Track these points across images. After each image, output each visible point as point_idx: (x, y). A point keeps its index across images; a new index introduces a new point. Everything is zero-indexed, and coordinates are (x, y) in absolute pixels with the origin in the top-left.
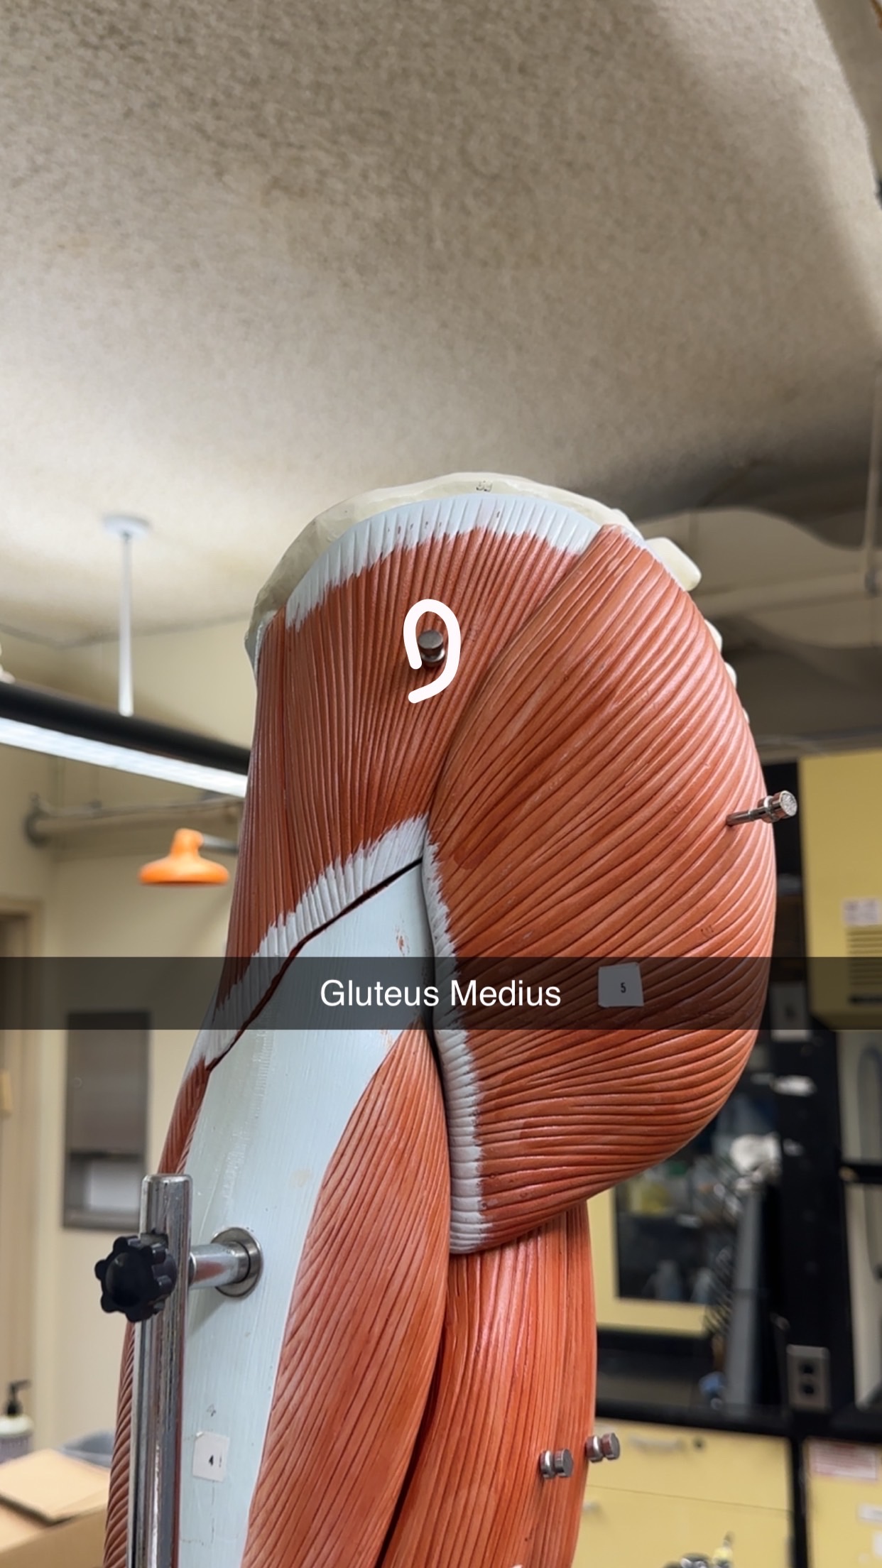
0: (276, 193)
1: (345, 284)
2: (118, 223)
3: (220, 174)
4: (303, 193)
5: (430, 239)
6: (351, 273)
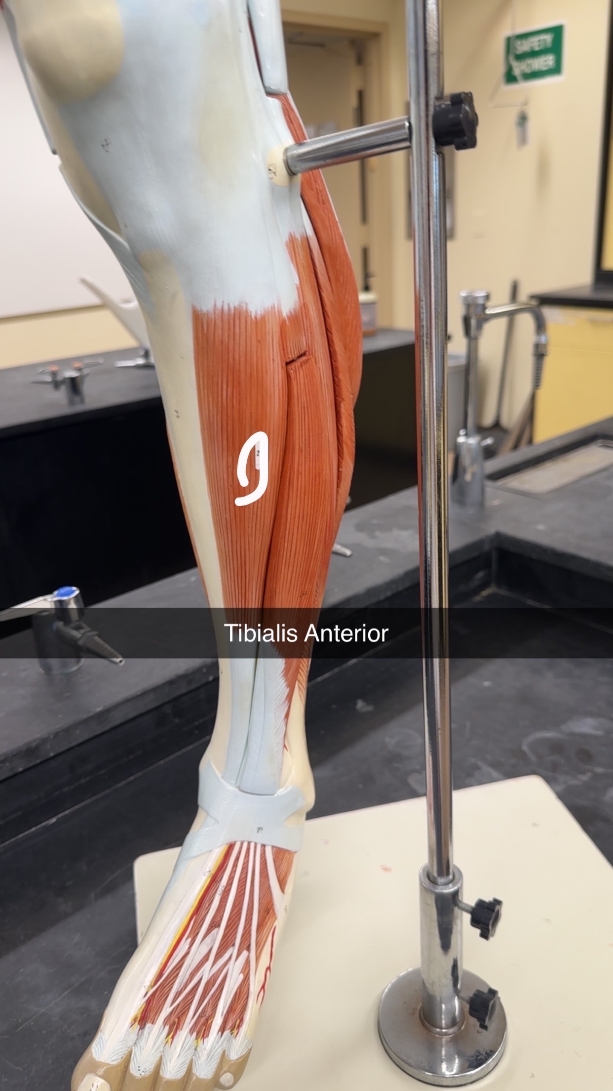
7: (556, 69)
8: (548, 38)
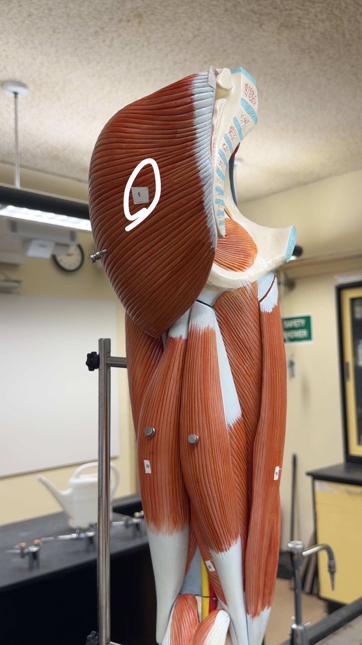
0: (282, 29)
1: (312, 58)
2: (225, 50)
3: (261, 26)
4: (292, 27)
5: (344, 35)
6: (314, 54)
7: (309, 337)
8: (303, 322)
